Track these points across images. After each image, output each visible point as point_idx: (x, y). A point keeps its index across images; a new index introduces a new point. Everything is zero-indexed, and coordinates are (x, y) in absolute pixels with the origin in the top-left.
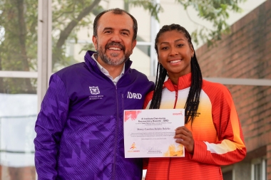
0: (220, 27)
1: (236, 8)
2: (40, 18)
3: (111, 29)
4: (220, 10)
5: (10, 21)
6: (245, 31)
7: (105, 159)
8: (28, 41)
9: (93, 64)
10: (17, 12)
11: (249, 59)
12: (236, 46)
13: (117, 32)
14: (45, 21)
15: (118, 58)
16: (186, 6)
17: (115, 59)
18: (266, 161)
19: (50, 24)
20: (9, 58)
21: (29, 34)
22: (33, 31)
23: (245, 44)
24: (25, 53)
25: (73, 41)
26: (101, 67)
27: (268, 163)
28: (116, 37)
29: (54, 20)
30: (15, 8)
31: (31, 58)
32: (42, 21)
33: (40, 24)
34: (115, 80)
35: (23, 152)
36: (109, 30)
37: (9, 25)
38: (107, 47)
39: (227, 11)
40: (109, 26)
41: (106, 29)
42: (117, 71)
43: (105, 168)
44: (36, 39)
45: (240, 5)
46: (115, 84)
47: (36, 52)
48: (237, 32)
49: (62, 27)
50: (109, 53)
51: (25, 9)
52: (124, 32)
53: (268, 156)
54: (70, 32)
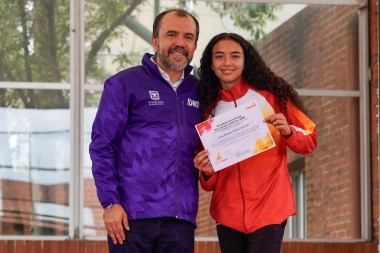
0: (257, 36)
1: (271, 16)
2: (72, 27)
3: (175, 32)
4: (257, 19)
5: (40, 31)
6: (281, 40)
7: (168, 168)
8: (58, 52)
9: (152, 67)
10: (47, 22)
11: (286, 68)
12: (272, 56)
13: (181, 36)
14: (77, 31)
15: (181, 63)
16: (221, 15)
17: (177, 64)
18: (304, 174)
19: (83, 34)
20: (40, 71)
21: (60, 45)
22: (64, 41)
23: (282, 54)
24: (57, 65)
25: (106, 52)
26: (162, 71)
27: (307, 175)
28: (181, 41)
29: (87, 30)
30: (45, 18)
31: (63, 70)
32: (74, 31)
33: (72, 34)
34: (175, 85)
35: (54, 170)
36: (173, 34)
37: (39, 35)
38: (170, 51)
39: (263, 19)
40: (173, 29)
41: (169, 32)
42: (177, 76)
43: (169, 177)
44: (68, 49)
45: (276, 13)
46: (175, 90)
47: (68, 64)
48: (273, 42)
49: (94, 38)
50: (172, 57)
51: (56, 20)
52: (187, 36)
53: (307, 168)
54: (102, 42)
